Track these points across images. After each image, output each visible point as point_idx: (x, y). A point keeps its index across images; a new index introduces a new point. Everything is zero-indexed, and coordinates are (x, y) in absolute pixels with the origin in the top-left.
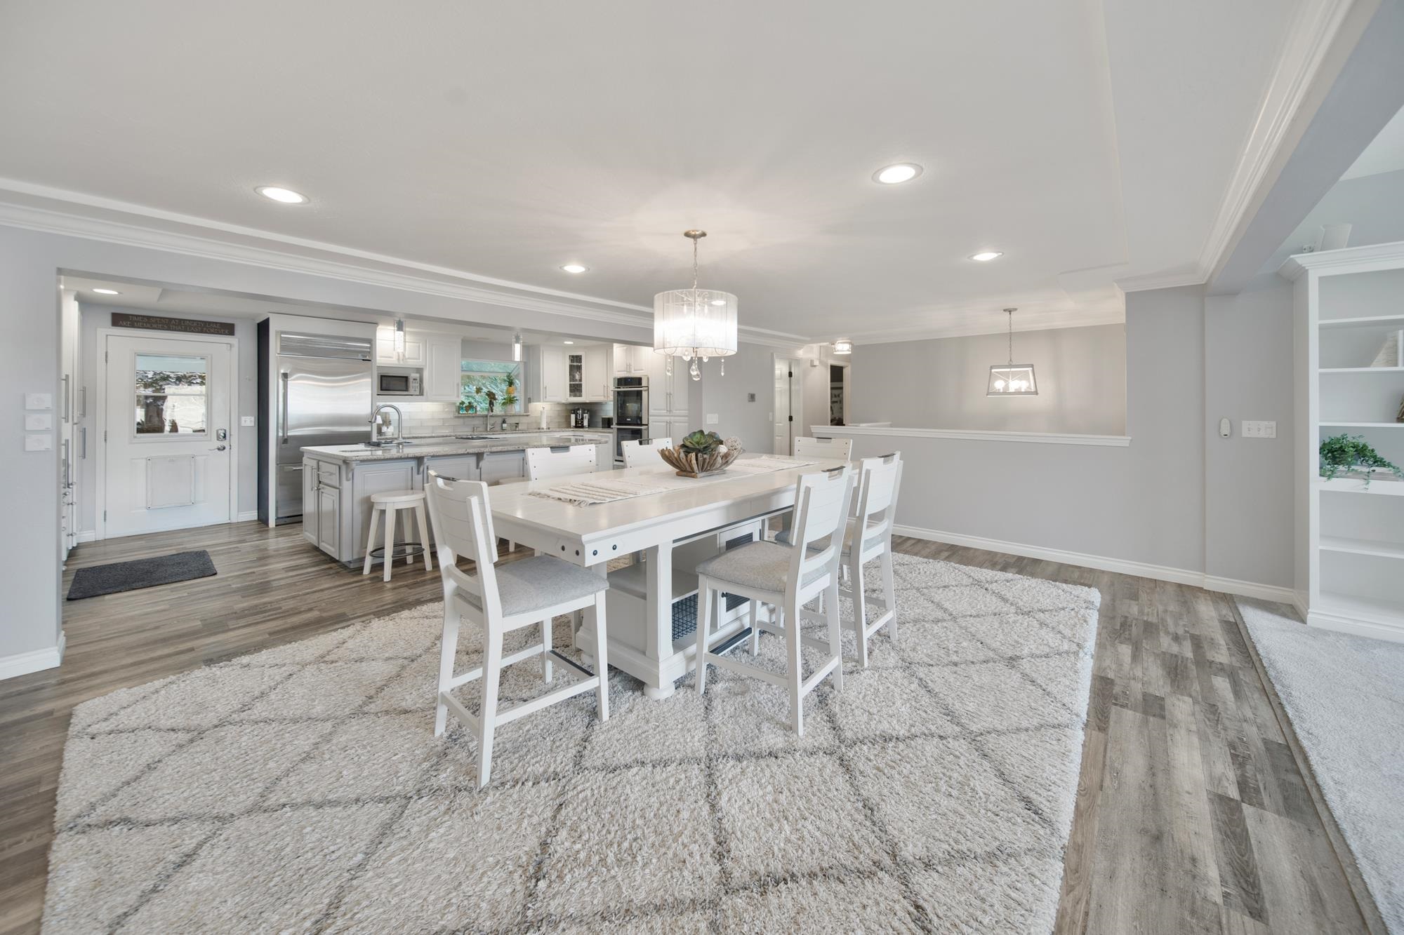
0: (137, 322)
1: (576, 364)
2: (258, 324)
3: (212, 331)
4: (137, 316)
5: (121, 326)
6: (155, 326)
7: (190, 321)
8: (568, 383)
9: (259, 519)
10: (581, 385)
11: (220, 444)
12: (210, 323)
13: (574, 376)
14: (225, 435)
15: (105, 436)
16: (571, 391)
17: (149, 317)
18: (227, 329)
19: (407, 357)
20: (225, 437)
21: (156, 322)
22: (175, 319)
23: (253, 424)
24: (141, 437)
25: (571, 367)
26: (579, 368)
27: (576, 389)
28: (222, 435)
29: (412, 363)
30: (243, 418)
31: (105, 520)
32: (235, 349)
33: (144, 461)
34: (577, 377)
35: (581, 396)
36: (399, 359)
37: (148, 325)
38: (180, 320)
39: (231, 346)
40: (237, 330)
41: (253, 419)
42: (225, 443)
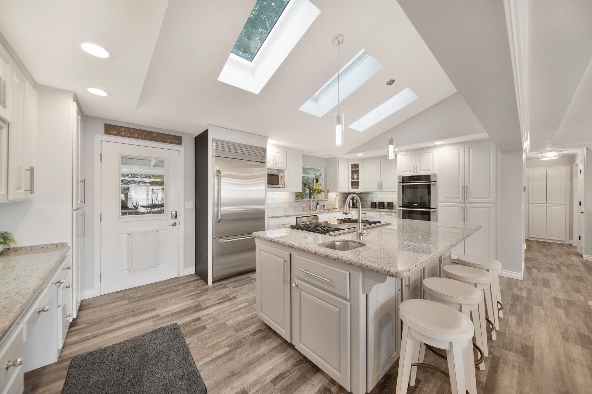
0: (122, 131)
1: (355, 169)
2: (195, 138)
3: (168, 141)
4: (121, 127)
5: (111, 134)
6: (133, 135)
7: (155, 133)
8: (350, 181)
9: (197, 273)
10: (358, 182)
11: (173, 221)
12: (167, 135)
13: (353, 176)
14: (176, 214)
15: (101, 217)
16: (352, 185)
17: (129, 129)
18: (176, 140)
19: (277, 162)
20: (176, 217)
21: (134, 133)
22: (146, 131)
23: (192, 208)
24: (124, 218)
25: (352, 171)
26: (357, 172)
27: (355, 184)
28: (175, 214)
29: (280, 167)
30: (187, 203)
31: (101, 281)
32: (182, 155)
33: (126, 235)
34: (355, 177)
35: (357, 188)
36: (273, 164)
37: (129, 135)
38: (149, 132)
39: (180, 152)
40: (184, 141)
41: (193, 202)
42: (176, 221)
